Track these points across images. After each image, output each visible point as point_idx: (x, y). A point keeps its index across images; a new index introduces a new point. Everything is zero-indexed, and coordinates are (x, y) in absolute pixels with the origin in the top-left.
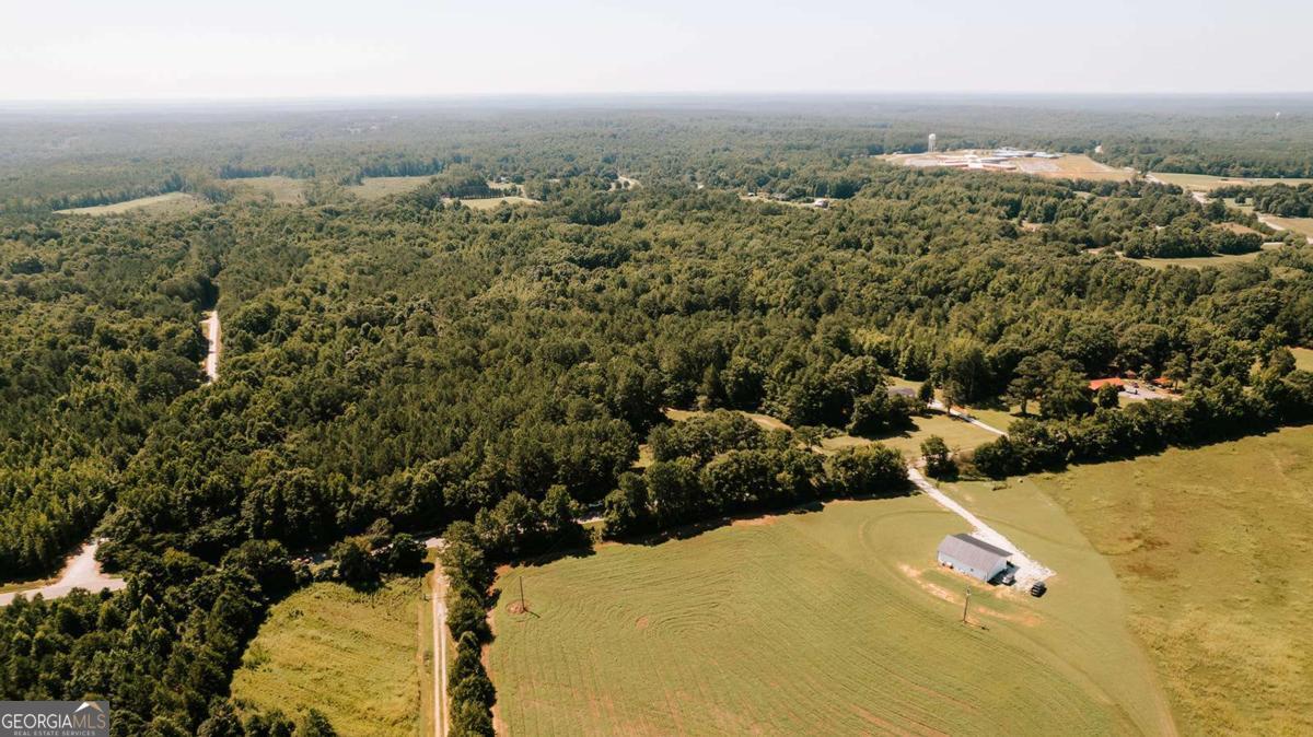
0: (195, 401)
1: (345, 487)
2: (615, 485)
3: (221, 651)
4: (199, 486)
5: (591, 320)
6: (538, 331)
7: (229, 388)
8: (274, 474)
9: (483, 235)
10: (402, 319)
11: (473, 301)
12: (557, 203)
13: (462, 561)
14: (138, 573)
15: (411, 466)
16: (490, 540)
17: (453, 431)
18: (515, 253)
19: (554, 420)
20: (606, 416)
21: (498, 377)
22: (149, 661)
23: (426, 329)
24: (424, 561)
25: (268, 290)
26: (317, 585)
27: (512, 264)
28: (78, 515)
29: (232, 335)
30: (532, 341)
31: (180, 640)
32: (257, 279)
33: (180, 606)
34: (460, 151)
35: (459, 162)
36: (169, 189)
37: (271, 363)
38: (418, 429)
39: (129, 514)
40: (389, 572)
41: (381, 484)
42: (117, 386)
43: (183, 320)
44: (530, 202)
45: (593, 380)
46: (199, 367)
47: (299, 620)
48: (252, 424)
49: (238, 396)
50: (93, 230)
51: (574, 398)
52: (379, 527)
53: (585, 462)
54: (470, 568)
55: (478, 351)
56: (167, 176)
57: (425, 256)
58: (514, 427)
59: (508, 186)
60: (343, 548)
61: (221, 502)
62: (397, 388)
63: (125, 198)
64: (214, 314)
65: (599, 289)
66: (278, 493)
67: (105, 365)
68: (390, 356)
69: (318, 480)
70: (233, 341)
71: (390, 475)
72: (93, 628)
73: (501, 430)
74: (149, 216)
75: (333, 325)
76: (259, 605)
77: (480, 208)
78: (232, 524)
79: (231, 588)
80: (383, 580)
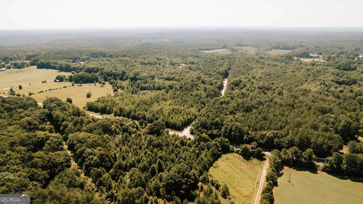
0: (217, 100)
1: (248, 131)
2: (331, 155)
3: (209, 161)
4: (213, 120)
5: (336, 101)
6: (316, 101)
7: (226, 98)
8: (231, 122)
9: (304, 69)
10: (274, 89)
11: (297, 88)
12: (333, 62)
13: (275, 161)
14: (197, 136)
15: (267, 130)
16: (284, 158)
17: (281, 124)
18: (314, 76)
19: (314, 129)
20: (333, 132)
21: (299, 112)
22: (194, 157)
23: (280, 93)
24: (264, 157)
25: (241, 76)
26: (235, 153)
27: (312, 79)
28: (188, 120)
29: (229, 86)
30: (313, 103)
31: (201, 155)
32: (239, 73)
33: (203, 147)
34: (303, 44)
35: (302, 47)
36: (223, 48)
37: (237, 94)
38: (271, 121)
39: (198, 122)
40: (254, 157)
41: (257, 133)
42: (202, 93)
43: (219, 80)
44: (323, 61)
45: (331, 120)
46: (220, 92)
47: (228, 161)
48: (229, 109)
49: (227, 101)
50: (206, 56)
51: (323, 124)
52: (254, 144)
53: (321, 145)
54: (276, 164)
55: (295, 103)
56: (224, 45)
57: (285, 73)
58: (300, 127)
59: (316, 56)
60: (243, 146)
61: (218, 126)
62: (268, 108)
63: (214, 49)
64: (226, 80)
65: (341, 92)
66: (231, 127)
67: (201, 87)
68: (268, 99)
69: (241, 127)
70: (229, 87)
71: (260, 131)
72: (186, 146)
73: (296, 127)
74: (218, 54)
75: (255, 88)
76: (220, 153)
77: (305, 61)
78: (219, 132)
79: (215, 147)
80: (251, 158)
